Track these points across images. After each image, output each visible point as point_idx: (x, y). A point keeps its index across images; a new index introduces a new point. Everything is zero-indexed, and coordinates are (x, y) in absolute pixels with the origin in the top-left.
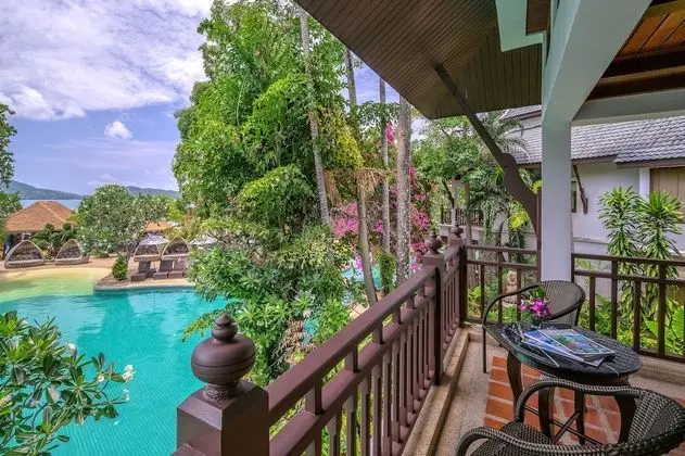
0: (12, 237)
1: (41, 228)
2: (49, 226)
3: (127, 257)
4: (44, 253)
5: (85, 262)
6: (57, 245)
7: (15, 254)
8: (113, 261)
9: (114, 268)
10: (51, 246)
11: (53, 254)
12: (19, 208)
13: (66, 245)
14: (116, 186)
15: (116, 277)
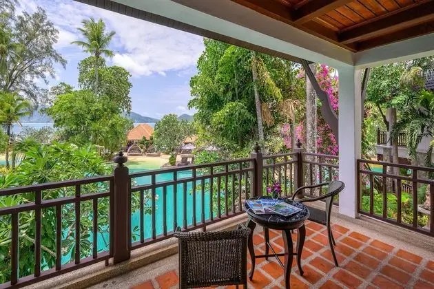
0: (130, 142)
1: (141, 138)
2: (144, 138)
3: (176, 155)
4: (142, 150)
5: (159, 156)
6: (147, 147)
7: (131, 150)
8: (169, 156)
9: (170, 159)
10: (145, 147)
11: (146, 151)
12: (133, 127)
13: (151, 148)
14: (170, 115)
15: (171, 163)
